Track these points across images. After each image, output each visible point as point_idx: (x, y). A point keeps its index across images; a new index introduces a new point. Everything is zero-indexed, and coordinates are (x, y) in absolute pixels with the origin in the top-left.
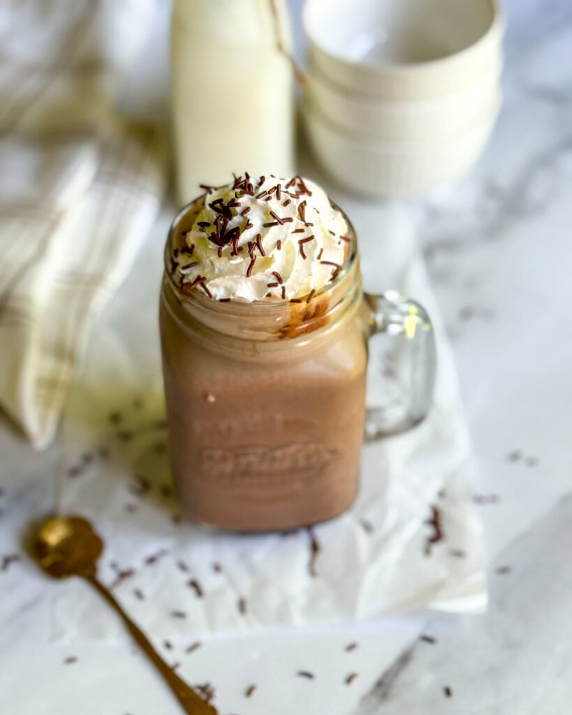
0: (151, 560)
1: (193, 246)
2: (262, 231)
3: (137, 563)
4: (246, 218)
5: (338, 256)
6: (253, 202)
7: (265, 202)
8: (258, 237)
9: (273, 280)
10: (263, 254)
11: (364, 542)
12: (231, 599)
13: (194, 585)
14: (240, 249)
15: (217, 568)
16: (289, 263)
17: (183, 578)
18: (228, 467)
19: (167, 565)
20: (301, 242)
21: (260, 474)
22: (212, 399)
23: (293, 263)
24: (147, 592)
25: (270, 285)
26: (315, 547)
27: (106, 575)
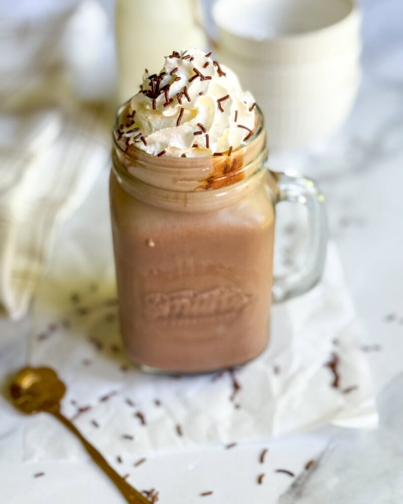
0: (105, 399)
1: (134, 112)
2: (188, 85)
3: (93, 401)
4: (175, 76)
5: (250, 120)
6: (179, 63)
7: (189, 62)
8: (185, 89)
9: (198, 129)
10: (189, 100)
11: (275, 383)
12: (170, 425)
13: (140, 416)
14: (171, 100)
15: (158, 403)
16: (210, 117)
17: (131, 411)
18: (166, 310)
19: (117, 402)
20: (219, 101)
21: (191, 316)
22: (152, 244)
23: (213, 115)
24: (101, 422)
25: (196, 134)
26: (236, 387)
27: (68, 410)
